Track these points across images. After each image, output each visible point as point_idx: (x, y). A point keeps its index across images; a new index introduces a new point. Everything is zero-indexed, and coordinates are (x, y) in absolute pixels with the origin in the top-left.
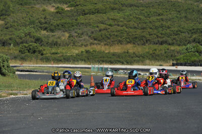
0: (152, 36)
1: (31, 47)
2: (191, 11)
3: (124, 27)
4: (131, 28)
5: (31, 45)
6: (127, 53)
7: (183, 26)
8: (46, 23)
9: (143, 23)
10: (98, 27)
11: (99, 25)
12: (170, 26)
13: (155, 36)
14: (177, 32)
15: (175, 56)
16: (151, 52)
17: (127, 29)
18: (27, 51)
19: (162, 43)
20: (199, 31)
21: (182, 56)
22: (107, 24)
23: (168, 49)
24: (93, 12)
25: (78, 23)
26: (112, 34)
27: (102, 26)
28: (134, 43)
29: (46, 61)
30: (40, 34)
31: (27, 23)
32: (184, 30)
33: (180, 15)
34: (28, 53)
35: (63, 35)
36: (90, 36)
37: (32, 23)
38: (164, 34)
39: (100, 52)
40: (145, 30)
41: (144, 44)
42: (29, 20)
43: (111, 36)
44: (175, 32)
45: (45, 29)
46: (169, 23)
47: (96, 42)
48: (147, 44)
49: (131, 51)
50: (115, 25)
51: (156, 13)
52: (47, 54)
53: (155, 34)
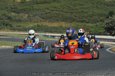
0: (76, 17)
1: (5, 22)
2: (100, 3)
3: (60, 12)
4: (64, 12)
5: (5, 21)
6: (62, 27)
7: (95, 12)
8: (15, 8)
9: (72, 10)
10: (45, 11)
11: (45, 10)
12: (87, 12)
13: (78, 17)
14: (91, 15)
15: (89, 29)
16: (76, 27)
17: (62, 13)
18: (2, 24)
19: (82, 22)
20: (104, 15)
21: (93, 29)
22: (51, 10)
23: (85, 25)
24: (42, 3)
25: (33, 9)
26: (53, 15)
27: (48, 11)
28: (66, 21)
29: (13, 31)
30: (11, 15)
31: (4, 8)
32: (96, 14)
33: (94, 5)
34: (3, 26)
35: (24, 16)
36: (40, 17)
37: (7, 8)
38: (83, 16)
39: (46, 26)
40: (73, 14)
41: (71, 22)
42: (5, 6)
43: (52, 17)
44: (90, 15)
45: (14, 12)
46: (87, 10)
47: (43, 20)
48: (73, 22)
49: (64, 26)
50: (55, 10)
51: (80, 4)
52: (14, 26)
53: (78, 16)
